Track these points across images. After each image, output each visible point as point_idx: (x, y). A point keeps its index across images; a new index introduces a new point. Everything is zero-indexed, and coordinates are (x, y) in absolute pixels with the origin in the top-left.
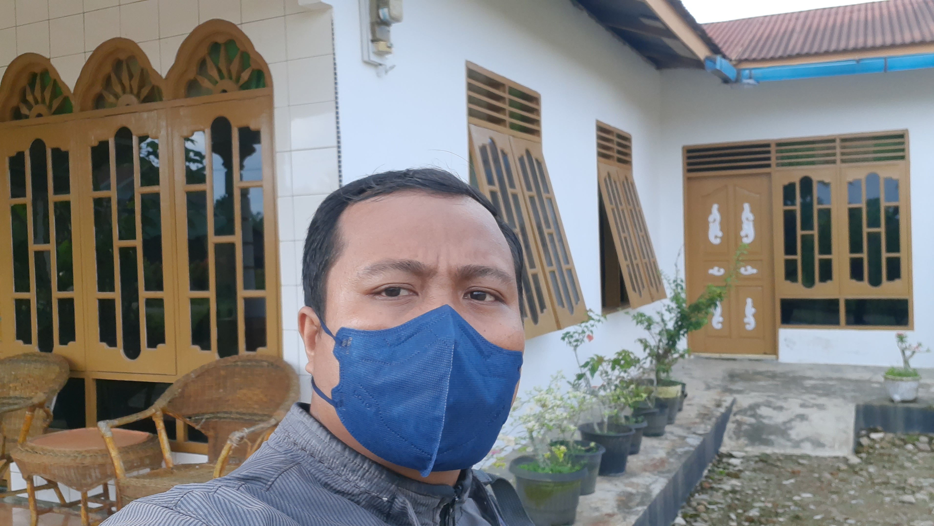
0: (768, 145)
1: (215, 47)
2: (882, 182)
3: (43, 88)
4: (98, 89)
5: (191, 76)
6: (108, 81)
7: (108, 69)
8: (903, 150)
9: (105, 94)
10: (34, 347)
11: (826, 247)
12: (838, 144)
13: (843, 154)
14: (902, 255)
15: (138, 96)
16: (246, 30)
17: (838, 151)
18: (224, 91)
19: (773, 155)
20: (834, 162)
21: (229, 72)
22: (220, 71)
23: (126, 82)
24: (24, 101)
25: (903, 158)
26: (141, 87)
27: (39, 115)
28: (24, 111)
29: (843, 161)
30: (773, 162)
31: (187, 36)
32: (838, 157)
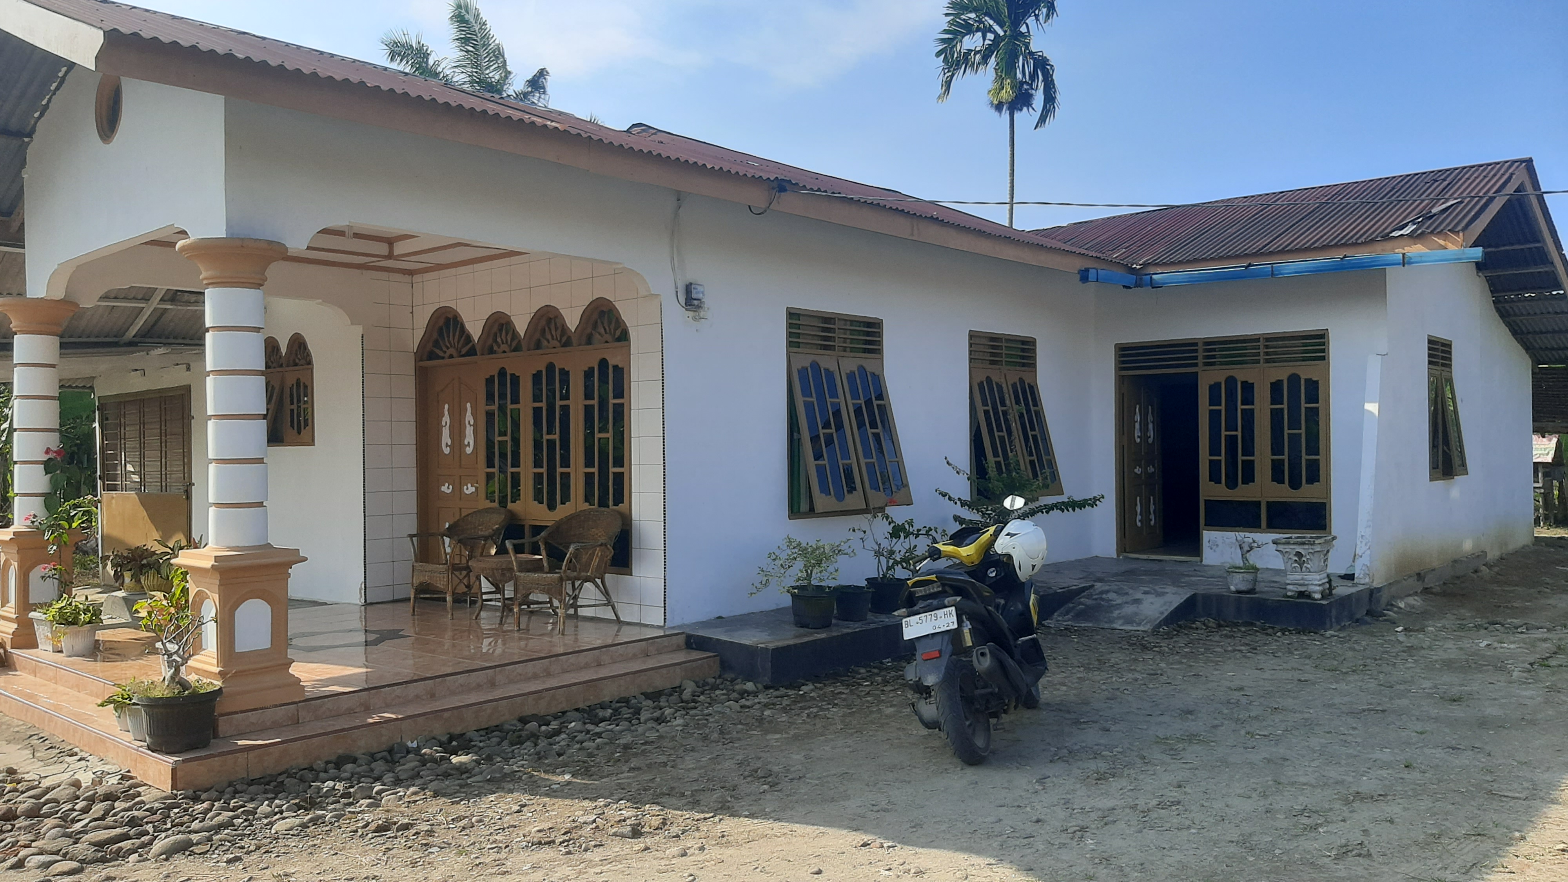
0: (1196, 344)
1: (602, 313)
2: (1303, 382)
3: (507, 334)
4: (537, 335)
5: (589, 330)
6: (543, 331)
7: (543, 322)
8: (1323, 351)
9: (542, 339)
10: (496, 505)
11: (1249, 449)
12: (1261, 343)
13: (1267, 354)
14: (1321, 457)
15: (560, 341)
16: (617, 305)
17: (1262, 350)
18: (607, 342)
19: (1201, 354)
20: (1258, 362)
21: (610, 330)
22: (605, 329)
23: (554, 333)
24: (495, 341)
25: (1323, 358)
26: (561, 336)
27: (504, 352)
28: (495, 348)
29: (1267, 361)
30: (1200, 360)
31: (585, 307)
32: (1262, 358)
